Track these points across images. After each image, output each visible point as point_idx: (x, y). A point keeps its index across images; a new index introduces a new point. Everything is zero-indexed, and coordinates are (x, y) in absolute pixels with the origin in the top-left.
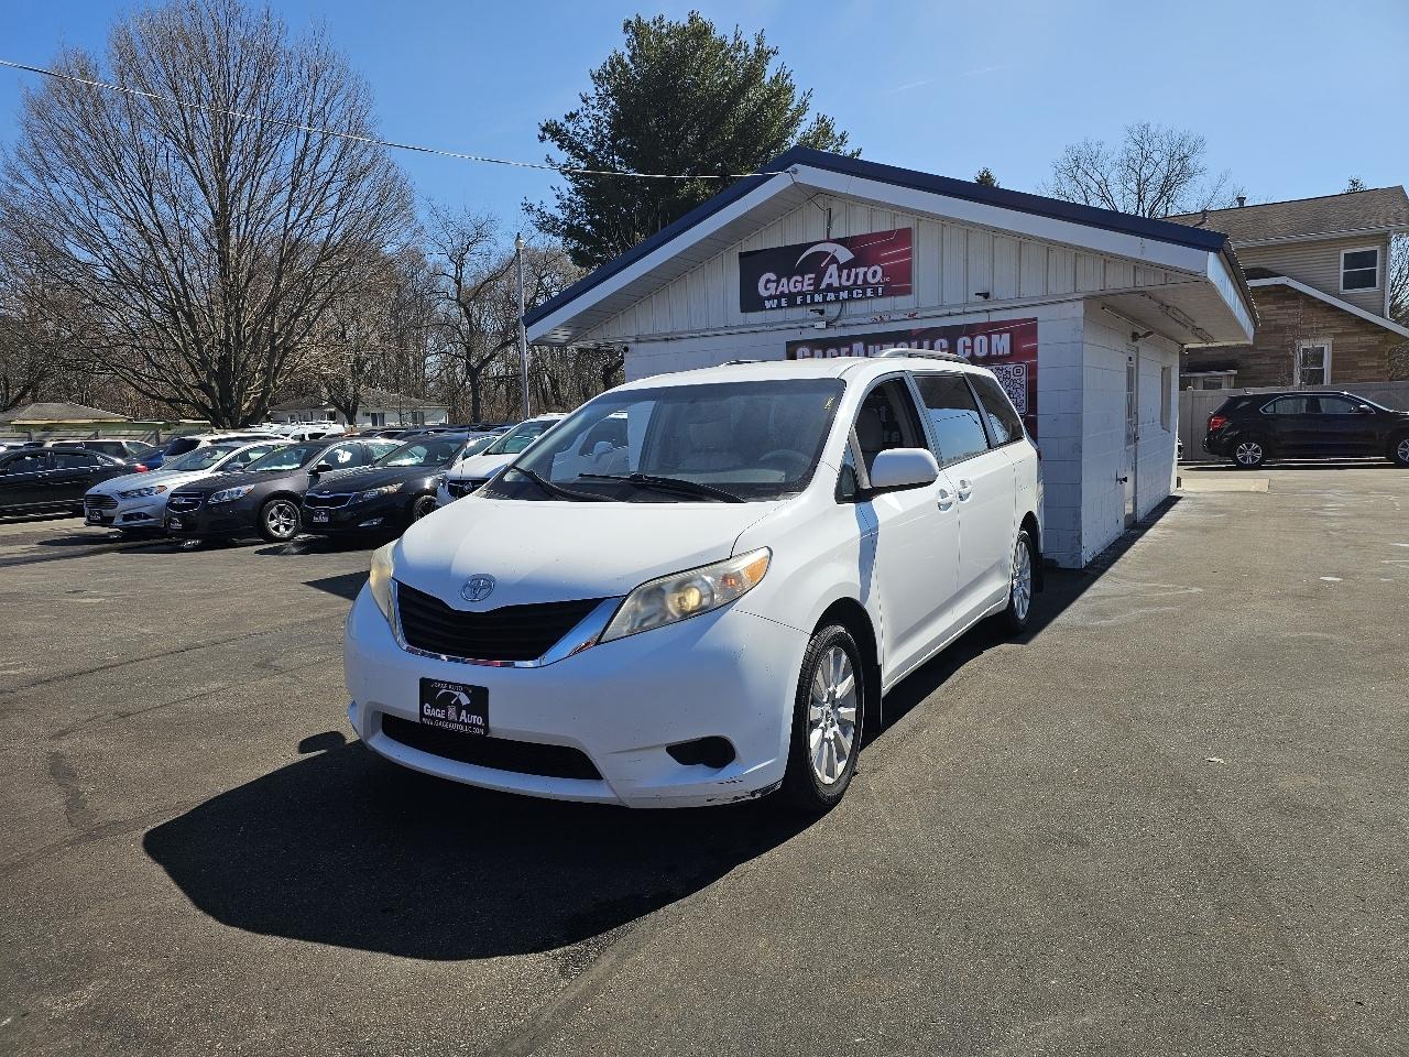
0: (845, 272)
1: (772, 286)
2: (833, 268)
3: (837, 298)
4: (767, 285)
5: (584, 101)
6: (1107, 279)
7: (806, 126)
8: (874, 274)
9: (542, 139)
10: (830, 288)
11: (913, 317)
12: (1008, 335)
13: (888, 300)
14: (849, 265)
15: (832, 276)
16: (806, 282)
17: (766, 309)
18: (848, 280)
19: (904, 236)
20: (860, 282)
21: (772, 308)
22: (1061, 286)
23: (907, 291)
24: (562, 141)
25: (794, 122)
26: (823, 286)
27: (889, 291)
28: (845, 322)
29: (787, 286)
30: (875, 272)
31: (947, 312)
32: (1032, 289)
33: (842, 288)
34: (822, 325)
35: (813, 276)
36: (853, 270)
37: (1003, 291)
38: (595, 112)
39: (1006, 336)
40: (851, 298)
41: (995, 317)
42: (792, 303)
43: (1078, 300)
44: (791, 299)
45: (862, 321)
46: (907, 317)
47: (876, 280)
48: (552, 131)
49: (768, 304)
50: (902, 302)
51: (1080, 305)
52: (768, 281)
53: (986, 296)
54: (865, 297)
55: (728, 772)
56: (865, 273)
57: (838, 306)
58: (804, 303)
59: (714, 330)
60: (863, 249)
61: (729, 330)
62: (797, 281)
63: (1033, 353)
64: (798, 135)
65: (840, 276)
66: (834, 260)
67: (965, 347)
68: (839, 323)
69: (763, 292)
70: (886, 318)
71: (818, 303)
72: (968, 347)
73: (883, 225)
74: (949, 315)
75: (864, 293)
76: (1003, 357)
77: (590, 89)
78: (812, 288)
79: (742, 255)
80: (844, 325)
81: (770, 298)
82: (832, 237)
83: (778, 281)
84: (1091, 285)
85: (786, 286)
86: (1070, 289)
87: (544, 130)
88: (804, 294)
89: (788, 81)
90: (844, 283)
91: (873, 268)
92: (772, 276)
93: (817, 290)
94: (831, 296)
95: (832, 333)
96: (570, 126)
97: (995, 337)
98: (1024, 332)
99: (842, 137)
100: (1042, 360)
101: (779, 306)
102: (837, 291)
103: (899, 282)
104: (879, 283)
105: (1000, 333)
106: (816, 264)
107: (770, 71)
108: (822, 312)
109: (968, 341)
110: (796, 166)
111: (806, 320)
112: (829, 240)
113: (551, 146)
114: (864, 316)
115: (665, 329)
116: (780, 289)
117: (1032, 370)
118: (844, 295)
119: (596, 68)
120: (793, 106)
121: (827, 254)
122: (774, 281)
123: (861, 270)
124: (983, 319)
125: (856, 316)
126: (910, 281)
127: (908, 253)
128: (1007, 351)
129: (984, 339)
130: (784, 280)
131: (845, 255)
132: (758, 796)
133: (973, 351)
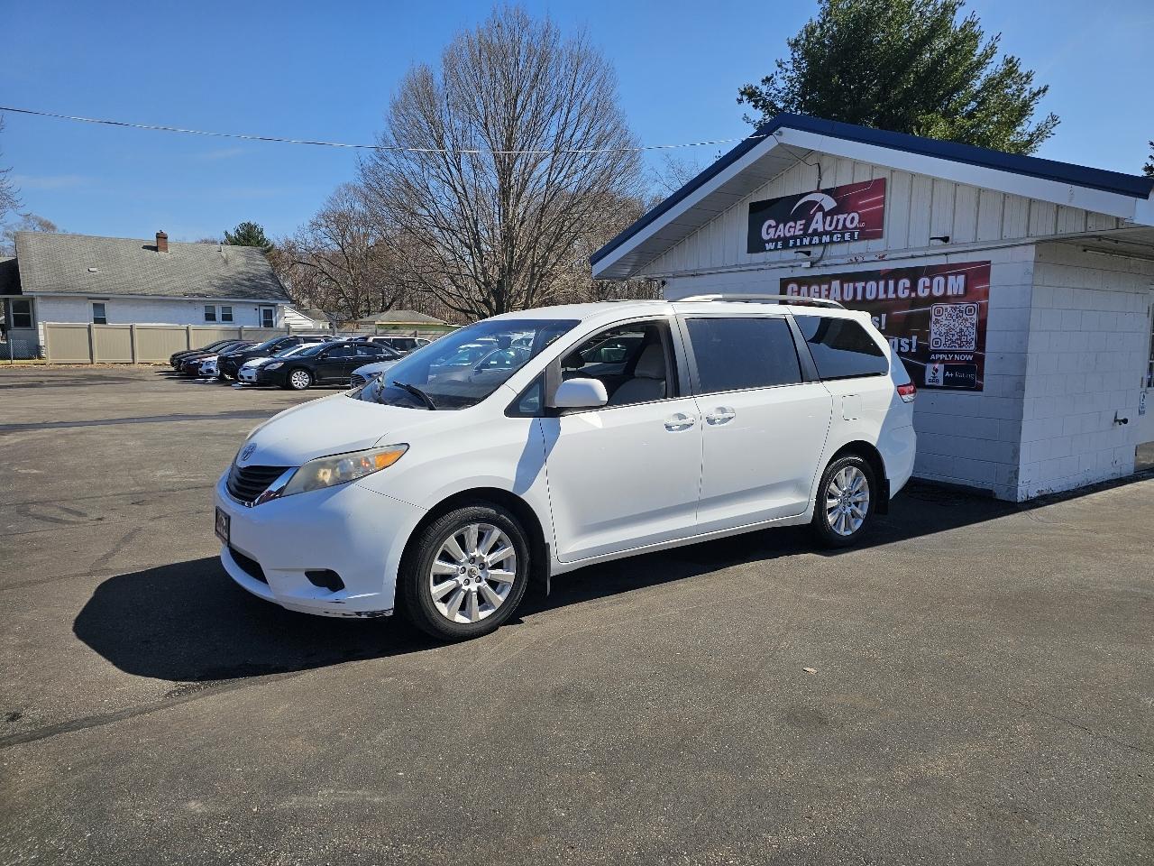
0: (829, 218)
1: (772, 231)
2: (819, 216)
3: (820, 240)
4: (768, 230)
5: (779, 66)
6: (1059, 223)
7: (994, 67)
8: (851, 220)
9: (740, 101)
10: (815, 232)
11: (882, 258)
12: (963, 276)
13: (864, 243)
14: (832, 212)
15: (818, 223)
16: (798, 227)
17: (765, 250)
18: (830, 225)
19: (879, 186)
20: (840, 227)
21: (770, 250)
22: (1015, 230)
23: (879, 235)
24: (756, 102)
25: (980, 65)
26: (810, 231)
27: (865, 235)
28: (827, 262)
29: (784, 231)
30: (853, 218)
31: (910, 254)
32: (989, 234)
33: (826, 233)
34: (808, 264)
35: (804, 222)
36: (835, 217)
37: (962, 235)
38: (788, 74)
39: (961, 278)
40: (832, 242)
41: (954, 260)
42: (785, 246)
43: (1031, 244)
44: (785, 242)
45: (839, 261)
46: (877, 258)
47: (854, 226)
48: (751, 94)
49: (768, 246)
50: (875, 245)
51: (1032, 249)
52: (770, 226)
53: (946, 239)
54: (843, 241)
55: (339, 595)
56: (845, 219)
57: (821, 248)
58: (795, 246)
59: (727, 267)
60: (845, 198)
61: (739, 268)
62: (790, 227)
63: (986, 294)
64: (982, 78)
65: (824, 223)
66: (821, 208)
67: (925, 287)
68: (822, 263)
69: (765, 237)
70: (860, 259)
71: (806, 245)
72: (927, 287)
73: (862, 177)
74: (913, 257)
75: (843, 237)
76: (958, 296)
77: (787, 55)
78: (801, 232)
79: (752, 205)
80: (825, 265)
81: (771, 241)
82: (822, 188)
83: (777, 227)
84: (1044, 229)
85: (782, 230)
86: (1023, 233)
87: (742, 93)
88: (794, 237)
89: (976, 28)
90: (827, 228)
91: (853, 214)
92: (773, 223)
93: (805, 234)
94: (816, 240)
95: (816, 272)
96: (764, 89)
97: (951, 278)
98: (978, 274)
99: (1028, 77)
100: (993, 302)
101: (776, 249)
102: (820, 235)
103: (872, 227)
104: (856, 228)
105: (956, 274)
106: (806, 212)
107: (958, 21)
108: (808, 253)
109: (927, 280)
110: (782, 129)
111: (795, 260)
112: (818, 191)
113: (748, 106)
114: (842, 257)
115: (692, 266)
116: (778, 233)
117: (983, 310)
118: (826, 239)
119: (794, 36)
120: (979, 51)
121: (816, 203)
122: (774, 227)
123: (842, 217)
124: (942, 261)
125: (836, 257)
126: (881, 226)
127: (883, 201)
128: (961, 292)
129: (942, 279)
130: (781, 226)
131: (829, 203)
132: (364, 616)
133: (931, 290)
